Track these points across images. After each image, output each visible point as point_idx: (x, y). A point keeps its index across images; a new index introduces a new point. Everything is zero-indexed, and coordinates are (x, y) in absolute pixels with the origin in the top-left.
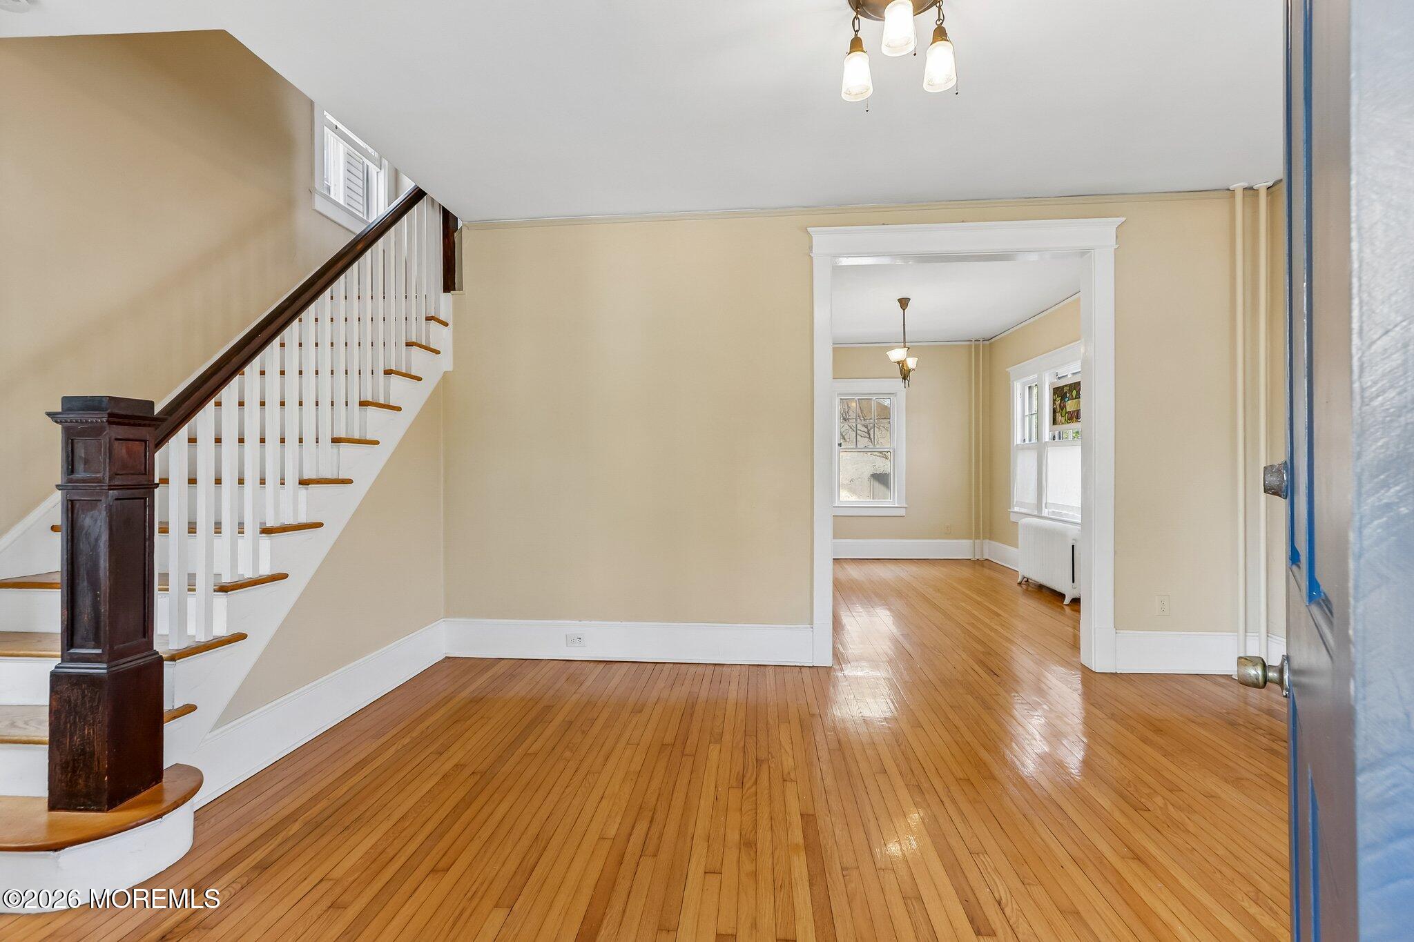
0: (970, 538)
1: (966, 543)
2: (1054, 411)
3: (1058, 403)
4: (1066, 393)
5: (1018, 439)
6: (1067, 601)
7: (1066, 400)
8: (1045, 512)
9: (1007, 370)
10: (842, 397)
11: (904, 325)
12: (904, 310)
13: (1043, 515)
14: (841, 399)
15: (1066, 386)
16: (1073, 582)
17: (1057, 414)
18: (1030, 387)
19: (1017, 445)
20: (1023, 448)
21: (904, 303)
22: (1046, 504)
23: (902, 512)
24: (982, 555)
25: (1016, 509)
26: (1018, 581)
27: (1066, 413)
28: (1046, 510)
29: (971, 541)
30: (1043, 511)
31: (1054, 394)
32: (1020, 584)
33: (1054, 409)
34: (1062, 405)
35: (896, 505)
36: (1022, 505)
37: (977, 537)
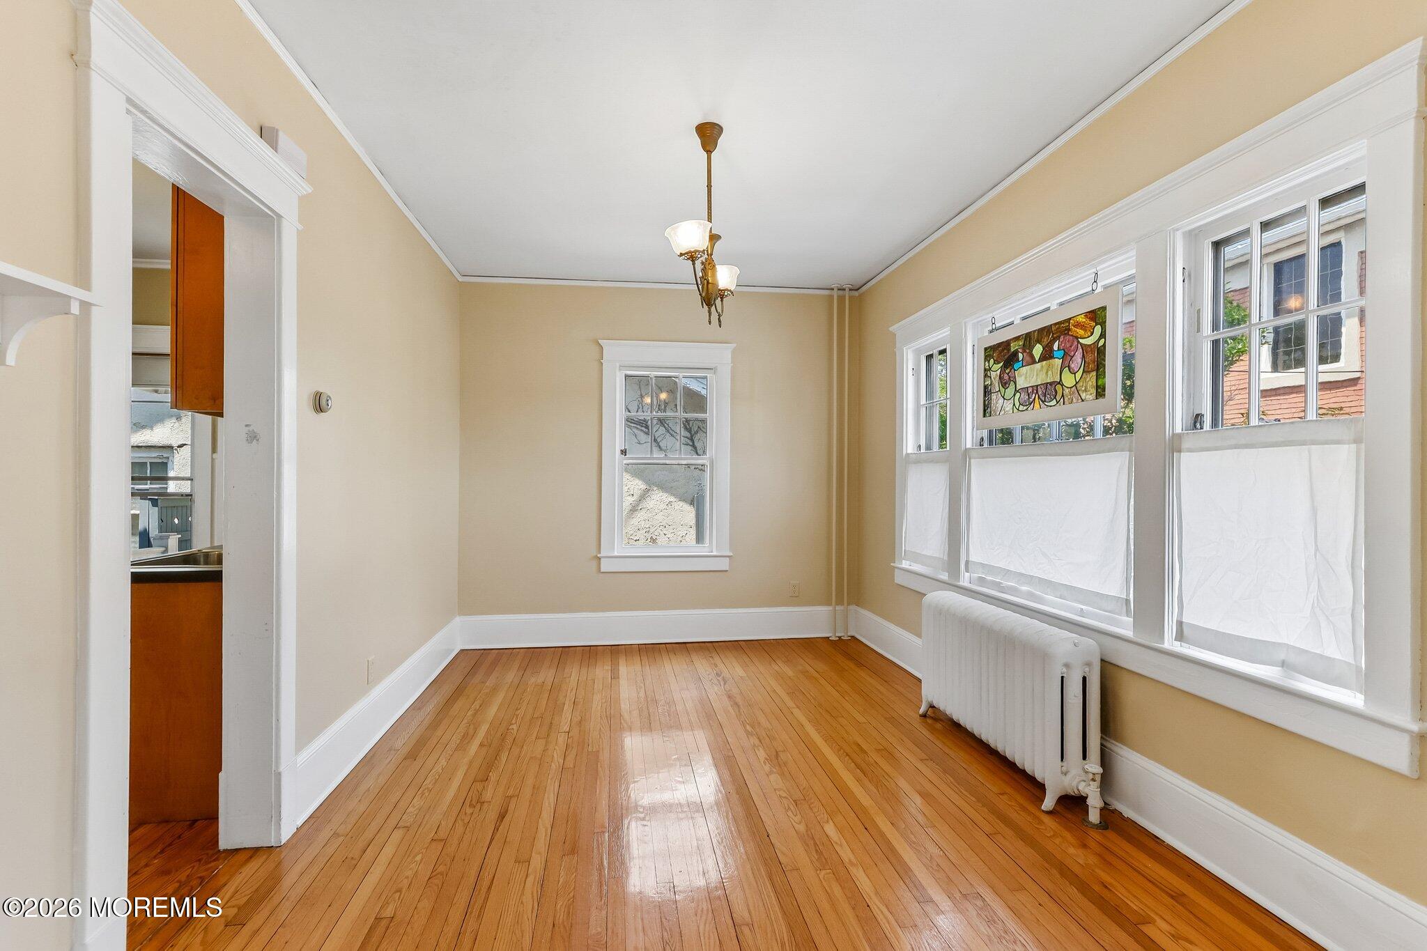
0: (828, 603)
1: (822, 611)
2: (987, 391)
3: (995, 375)
4: (1016, 353)
5: (909, 446)
6: (1049, 803)
7: (1016, 366)
8: (965, 580)
9: (891, 329)
10: (629, 373)
11: (709, 186)
12: (709, 152)
13: (961, 583)
14: (626, 376)
15: (1017, 339)
16: (1062, 760)
17: (994, 396)
18: (929, 358)
19: (908, 455)
20: (918, 460)
21: (709, 134)
22: (967, 562)
23: (724, 565)
24: (847, 629)
25: (905, 564)
26: (922, 711)
27: (1016, 391)
28: (967, 575)
29: (830, 608)
30: (961, 578)
31: (987, 358)
32: (924, 716)
33: (986, 387)
34: (1006, 377)
35: (714, 553)
36: (916, 557)
37: (840, 601)
